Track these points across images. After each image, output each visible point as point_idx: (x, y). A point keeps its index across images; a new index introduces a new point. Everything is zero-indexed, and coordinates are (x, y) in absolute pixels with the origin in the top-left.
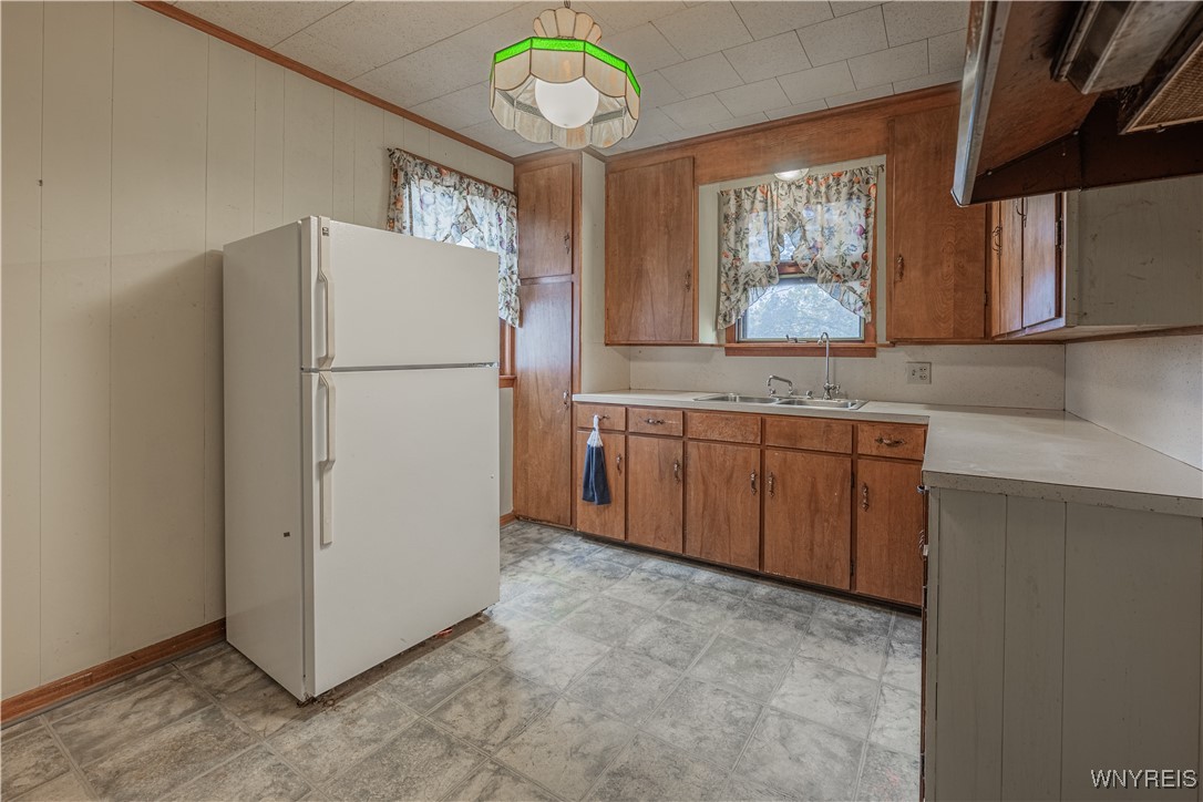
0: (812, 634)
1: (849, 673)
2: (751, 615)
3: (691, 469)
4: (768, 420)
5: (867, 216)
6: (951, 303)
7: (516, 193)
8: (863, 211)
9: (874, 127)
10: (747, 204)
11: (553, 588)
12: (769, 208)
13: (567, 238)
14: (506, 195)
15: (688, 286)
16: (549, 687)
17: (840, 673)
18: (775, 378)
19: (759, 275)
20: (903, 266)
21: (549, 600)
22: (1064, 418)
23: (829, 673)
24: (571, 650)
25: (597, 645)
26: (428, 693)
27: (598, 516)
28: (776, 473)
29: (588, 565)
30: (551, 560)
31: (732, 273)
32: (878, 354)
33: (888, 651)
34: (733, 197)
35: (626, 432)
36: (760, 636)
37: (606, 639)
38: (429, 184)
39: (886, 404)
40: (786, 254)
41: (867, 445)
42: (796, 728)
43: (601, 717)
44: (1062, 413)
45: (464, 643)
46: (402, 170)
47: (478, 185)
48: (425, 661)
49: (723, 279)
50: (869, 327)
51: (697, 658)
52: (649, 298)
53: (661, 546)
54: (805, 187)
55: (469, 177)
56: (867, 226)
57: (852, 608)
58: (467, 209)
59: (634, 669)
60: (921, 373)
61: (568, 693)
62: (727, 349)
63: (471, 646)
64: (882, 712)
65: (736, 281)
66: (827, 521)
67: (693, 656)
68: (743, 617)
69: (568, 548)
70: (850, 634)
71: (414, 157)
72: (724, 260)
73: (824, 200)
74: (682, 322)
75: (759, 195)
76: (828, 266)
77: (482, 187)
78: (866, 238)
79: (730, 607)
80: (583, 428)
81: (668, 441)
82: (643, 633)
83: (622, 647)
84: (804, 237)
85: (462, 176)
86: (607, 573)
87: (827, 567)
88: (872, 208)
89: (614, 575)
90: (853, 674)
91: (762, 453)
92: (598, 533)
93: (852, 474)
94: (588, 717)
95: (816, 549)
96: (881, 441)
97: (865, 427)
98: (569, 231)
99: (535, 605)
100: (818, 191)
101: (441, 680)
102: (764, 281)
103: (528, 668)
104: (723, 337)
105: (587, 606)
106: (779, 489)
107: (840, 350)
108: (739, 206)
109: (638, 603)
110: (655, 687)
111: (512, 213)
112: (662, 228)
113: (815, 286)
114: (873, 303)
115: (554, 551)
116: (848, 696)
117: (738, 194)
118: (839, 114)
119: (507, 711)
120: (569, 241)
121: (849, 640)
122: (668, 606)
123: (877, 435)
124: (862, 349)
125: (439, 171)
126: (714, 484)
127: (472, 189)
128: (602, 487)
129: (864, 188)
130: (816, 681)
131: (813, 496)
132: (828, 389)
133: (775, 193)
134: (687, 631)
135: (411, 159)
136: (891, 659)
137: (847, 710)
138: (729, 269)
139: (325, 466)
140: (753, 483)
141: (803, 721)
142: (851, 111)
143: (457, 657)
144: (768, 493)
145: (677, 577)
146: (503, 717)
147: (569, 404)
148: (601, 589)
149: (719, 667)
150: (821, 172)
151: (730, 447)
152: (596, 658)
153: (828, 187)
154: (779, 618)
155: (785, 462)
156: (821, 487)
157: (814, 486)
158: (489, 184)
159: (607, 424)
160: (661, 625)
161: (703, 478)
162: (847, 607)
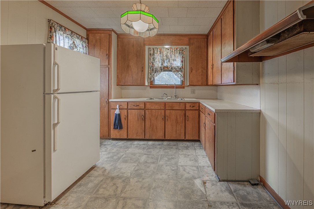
0: (180, 149)
1: (190, 155)
2: (166, 149)
3: (147, 117)
4: (166, 103)
5: (183, 58)
6: (201, 78)
7: (87, 39)
8: (182, 57)
9: (186, 39)
10: (156, 52)
11: (111, 154)
12: (161, 54)
13: (107, 55)
14: (85, 39)
15: (142, 71)
16: (125, 177)
17: (188, 155)
18: (164, 94)
19: (159, 69)
20: (192, 70)
21: (112, 157)
22: (217, 100)
23: (186, 156)
24: (126, 167)
25: (133, 164)
26: (89, 189)
27: (118, 133)
28: (168, 115)
29: (118, 146)
30: (106, 147)
31: (152, 68)
32: (185, 88)
33: (195, 149)
34: (152, 49)
35: (127, 109)
36: (170, 152)
37: (134, 162)
38: (62, 33)
39: (188, 99)
40: (165, 64)
41: (188, 107)
42: (186, 168)
43: (143, 179)
44: (217, 99)
45: (92, 174)
46: (53, 27)
47: (77, 35)
48: (82, 182)
49: (150, 69)
50: (183, 82)
51: (159, 160)
52: (131, 73)
53: (138, 138)
54: (170, 50)
55: (74, 32)
56: (183, 60)
57: (185, 143)
58: (74, 42)
59: (145, 167)
60: (193, 92)
61: (132, 177)
62: (150, 87)
63: (95, 174)
64: (199, 160)
65: (153, 70)
66: (180, 125)
67: (157, 160)
68: (164, 150)
69: (109, 143)
70: (187, 148)
71: (57, 23)
72: (150, 65)
73: (174, 53)
74: (141, 80)
75: (159, 50)
76: (175, 68)
77: (78, 36)
78: (183, 63)
79: (160, 148)
80: (113, 109)
81: (140, 110)
82: (143, 158)
83: (139, 163)
84: (169, 61)
85: (72, 32)
86: (125, 147)
87: (180, 135)
88: (184, 56)
89: (128, 148)
90: (191, 155)
91: (165, 111)
92: (118, 137)
93: (185, 114)
94: (140, 180)
95: (177, 131)
96: (190, 106)
97: (187, 104)
98: (108, 53)
99: (108, 159)
100: (172, 51)
101: (90, 185)
102: (160, 70)
103: (117, 174)
104: (149, 83)
105: (124, 156)
106: (169, 119)
107: (177, 87)
108: (154, 52)
109: (137, 152)
110: (152, 169)
111: (87, 45)
112: (135, 55)
113: (172, 72)
114: (184, 77)
115: (105, 145)
116: (192, 159)
117: (153, 49)
118: (179, 35)
119: (118, 186)
120: (108, 56)
121: (187, 149)
122: (146, 151)
123: (190, 105)
124: (182, 86)
125: (65, 29)
126: (153, 120)
127: (75, 36)
128: (120, 124)
129: (182, 52)
130: (185, 158)
131: (177, 120)
132: (175, 96)
133: (163, 50)
134: (153, 155)
135: (56, 24)
136: (196, 150)
137: (193, 161)
138: (151, 67)
139: (55, 125)
140: (163, 118)
141: (186, 166)
142: (182, 35)
143: (92, 178)
144: (166, 120)
145: (144, 144)
146: (117, 187)
147: (107, 102)
148: (126, 151)
149: (164, 161)
150: (173, 47)
151: (157, 110)
152: (134, 167)
153: (175, 50)
154: (172, 148)
155: (170, 113)
156: (178, 117)
157: (177, 117)
158: (80, 36)
159: (121, 107)
160: (146, 156)
161: (150, 118)
162: (184, 143)
